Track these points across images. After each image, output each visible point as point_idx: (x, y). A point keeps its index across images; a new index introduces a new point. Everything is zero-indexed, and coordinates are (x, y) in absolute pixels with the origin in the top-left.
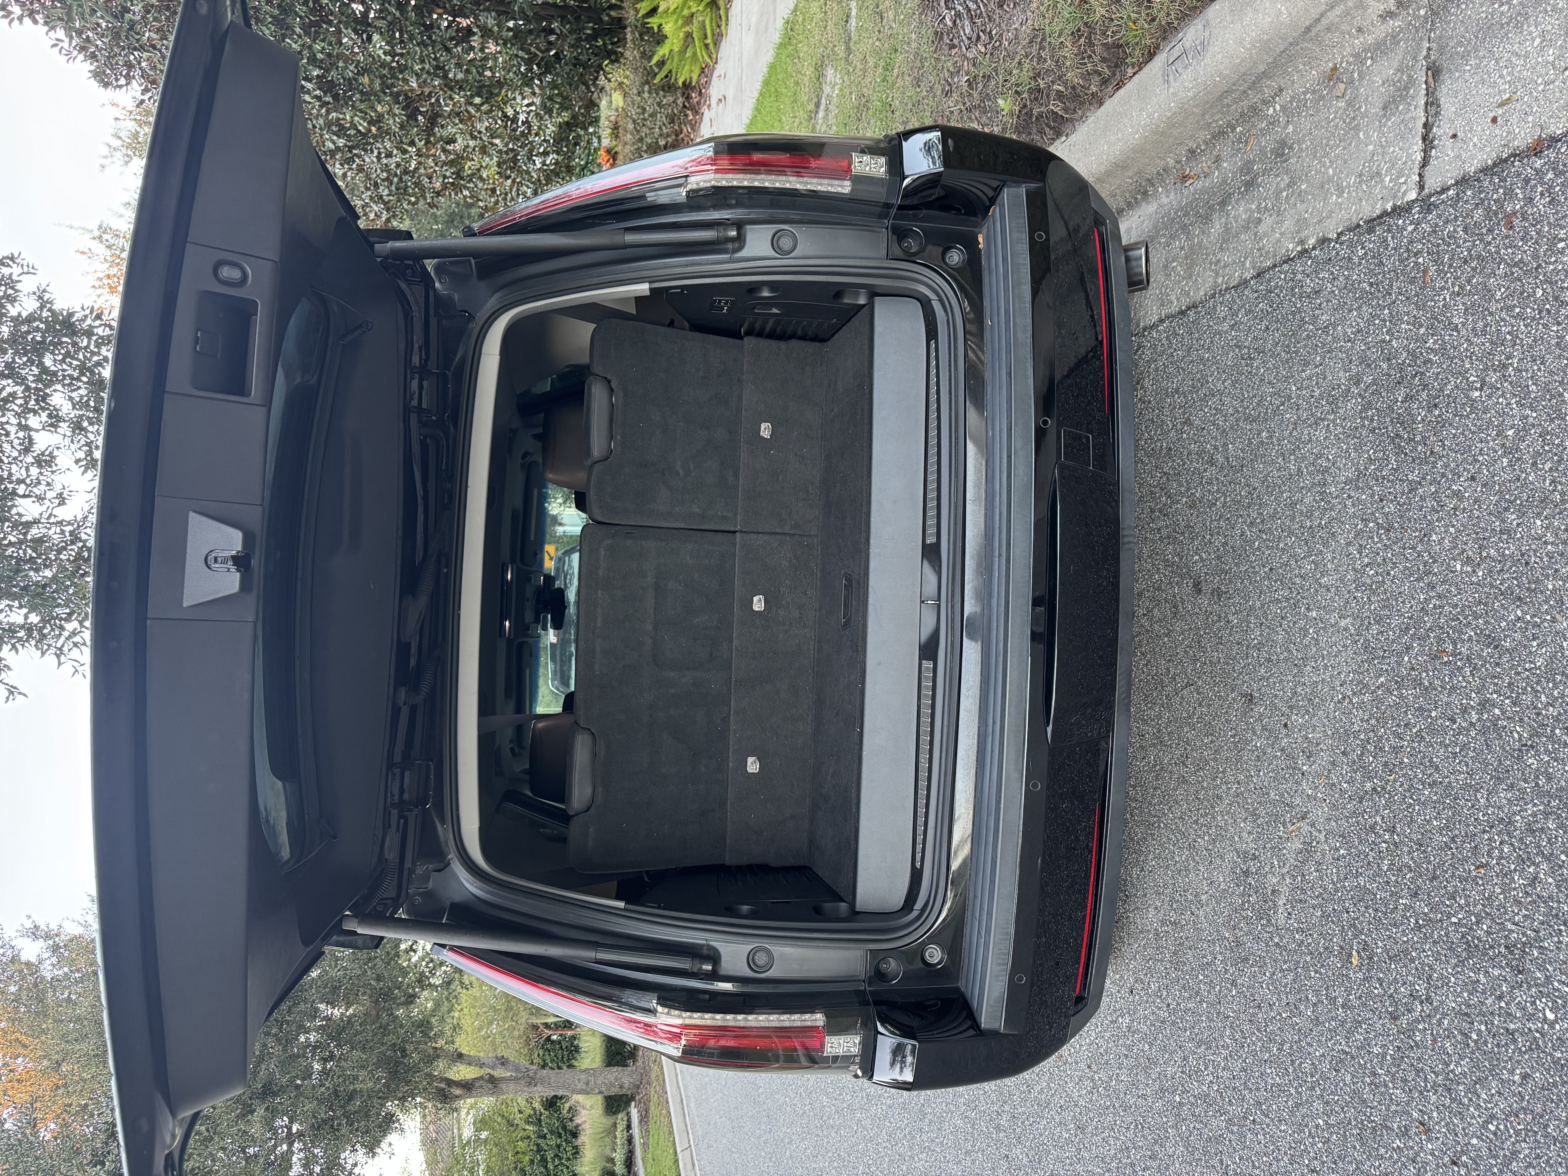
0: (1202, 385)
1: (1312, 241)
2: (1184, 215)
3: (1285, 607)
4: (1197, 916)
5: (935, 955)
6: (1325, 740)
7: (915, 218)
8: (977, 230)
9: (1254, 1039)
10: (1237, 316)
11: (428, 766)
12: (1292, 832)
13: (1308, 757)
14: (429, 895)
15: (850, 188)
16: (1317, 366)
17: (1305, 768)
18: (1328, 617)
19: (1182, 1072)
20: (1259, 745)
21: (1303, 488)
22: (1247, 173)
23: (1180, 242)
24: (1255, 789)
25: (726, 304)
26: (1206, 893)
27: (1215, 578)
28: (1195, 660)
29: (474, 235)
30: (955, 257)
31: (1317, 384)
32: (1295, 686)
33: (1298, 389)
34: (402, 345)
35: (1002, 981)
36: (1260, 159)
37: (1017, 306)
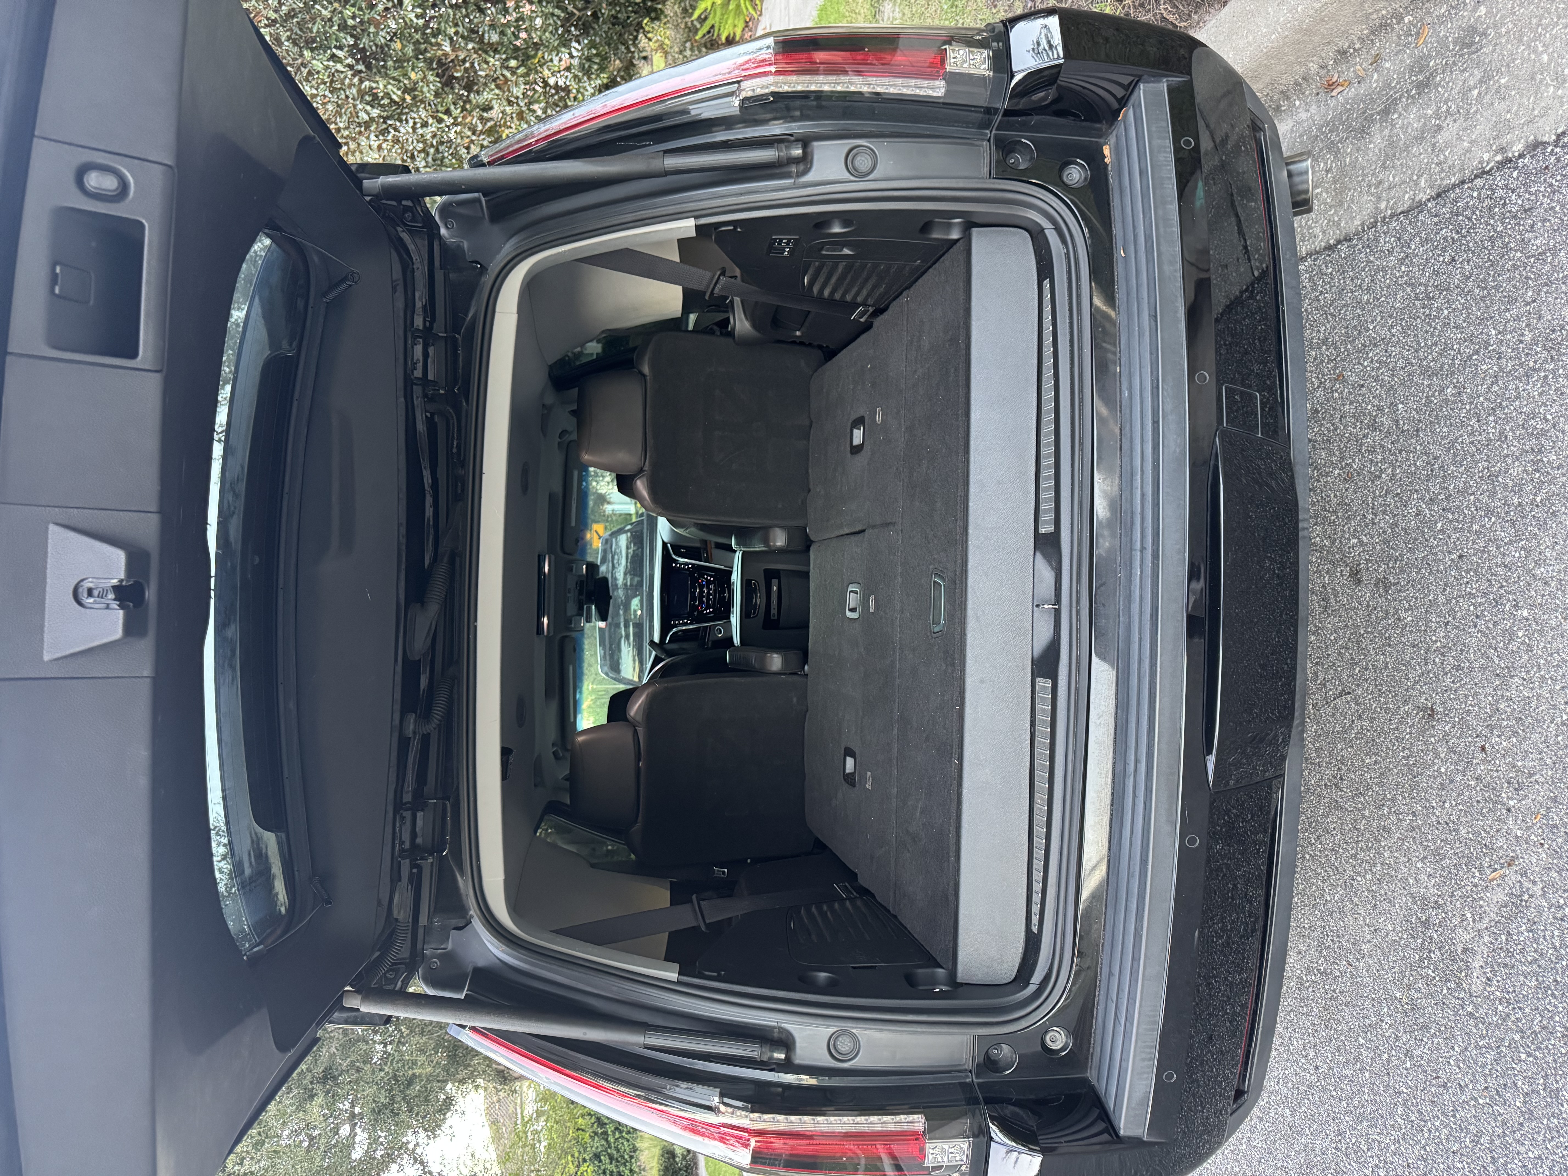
0: (1360, 333)
1: (1518, 148)
2: (1331, 131)
3: (1481, 604)
4: (1356, 968)
5: (1058, 1039)
6: (1542, 770)
7: (1024, 127)
8: (1101, 140)
9: (1437, 1124)
10: (1409, 247)
11: (444, 805)
12: (1493, 880)
13: (1516, 789)
14: (449, 958)
15: (943, 90)
16: (1527, 304)
17: (1511, 803)
18: (1546, 617)
19: (1336, 1148)
20: (1443, 770)
21: (1508, 456)
22: (1421, 72)
23: (1326, 163)
24: (1439, 823)
25: (787, 244)
26: (1369, 942)
27: (1380, 566)
28: (1353, 664)
29: (482, 165)
30: (1075, 174)
31: (1528, 325)
32: (1497, 701)
33: (1500, 333)
34: (400, 304)
35: (1147, 1078)
36: (1438, 53)
37: (1162, 230)
